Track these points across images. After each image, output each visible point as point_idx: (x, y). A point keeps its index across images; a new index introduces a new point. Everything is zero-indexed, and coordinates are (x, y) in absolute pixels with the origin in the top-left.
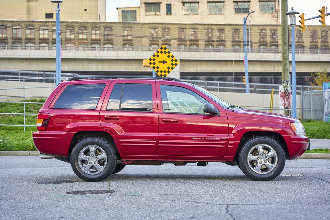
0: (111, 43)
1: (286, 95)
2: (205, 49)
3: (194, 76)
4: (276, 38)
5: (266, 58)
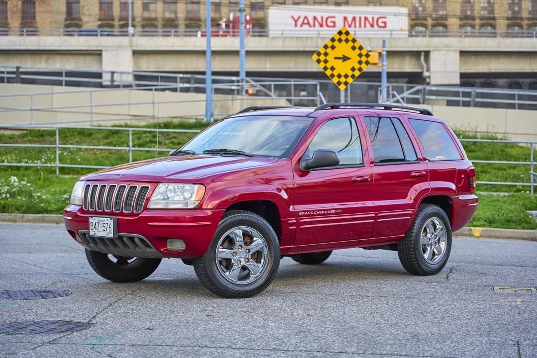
2: (508, 33)
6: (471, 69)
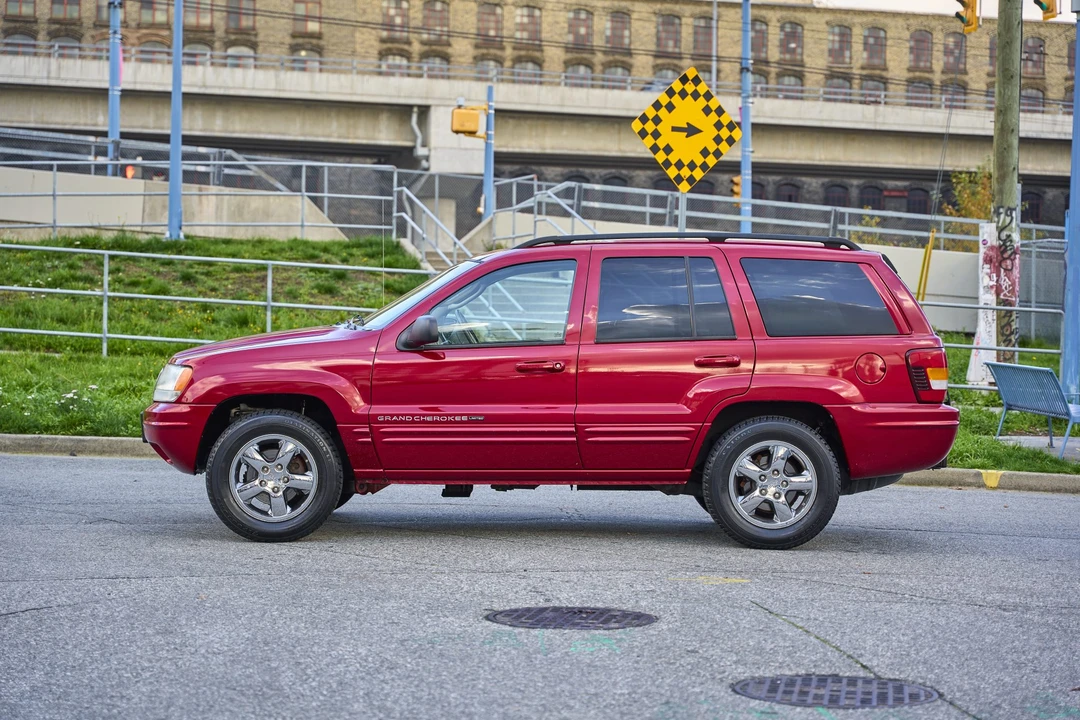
0: (249, 41)
1: (1006, 255)
2: (566, 77)
3: (522, 166)
4: (799, 50)
5: (772, 117)
6: (506, 146)
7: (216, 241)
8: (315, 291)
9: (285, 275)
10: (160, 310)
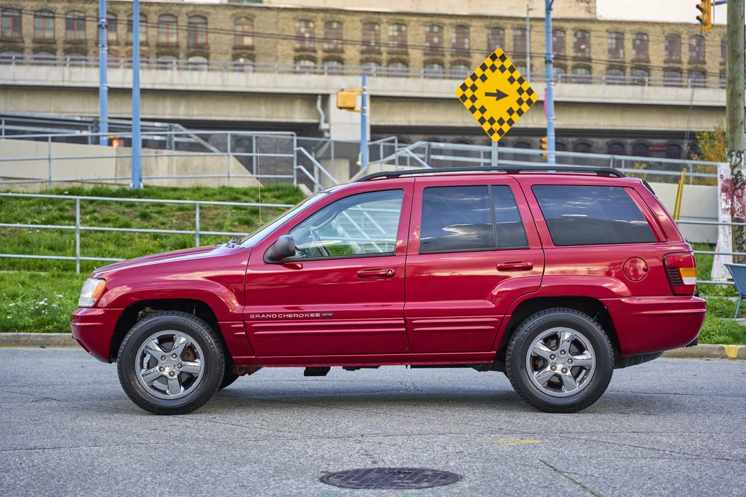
0: (203, 52)
1: (737, 186)
2: (425, 72)
4: (587, 50)
5: (569, 97)
6: (384, 121)
7: (166, 189)
8: (237, 223)
9: (215, 212)
10: (124, 239)
